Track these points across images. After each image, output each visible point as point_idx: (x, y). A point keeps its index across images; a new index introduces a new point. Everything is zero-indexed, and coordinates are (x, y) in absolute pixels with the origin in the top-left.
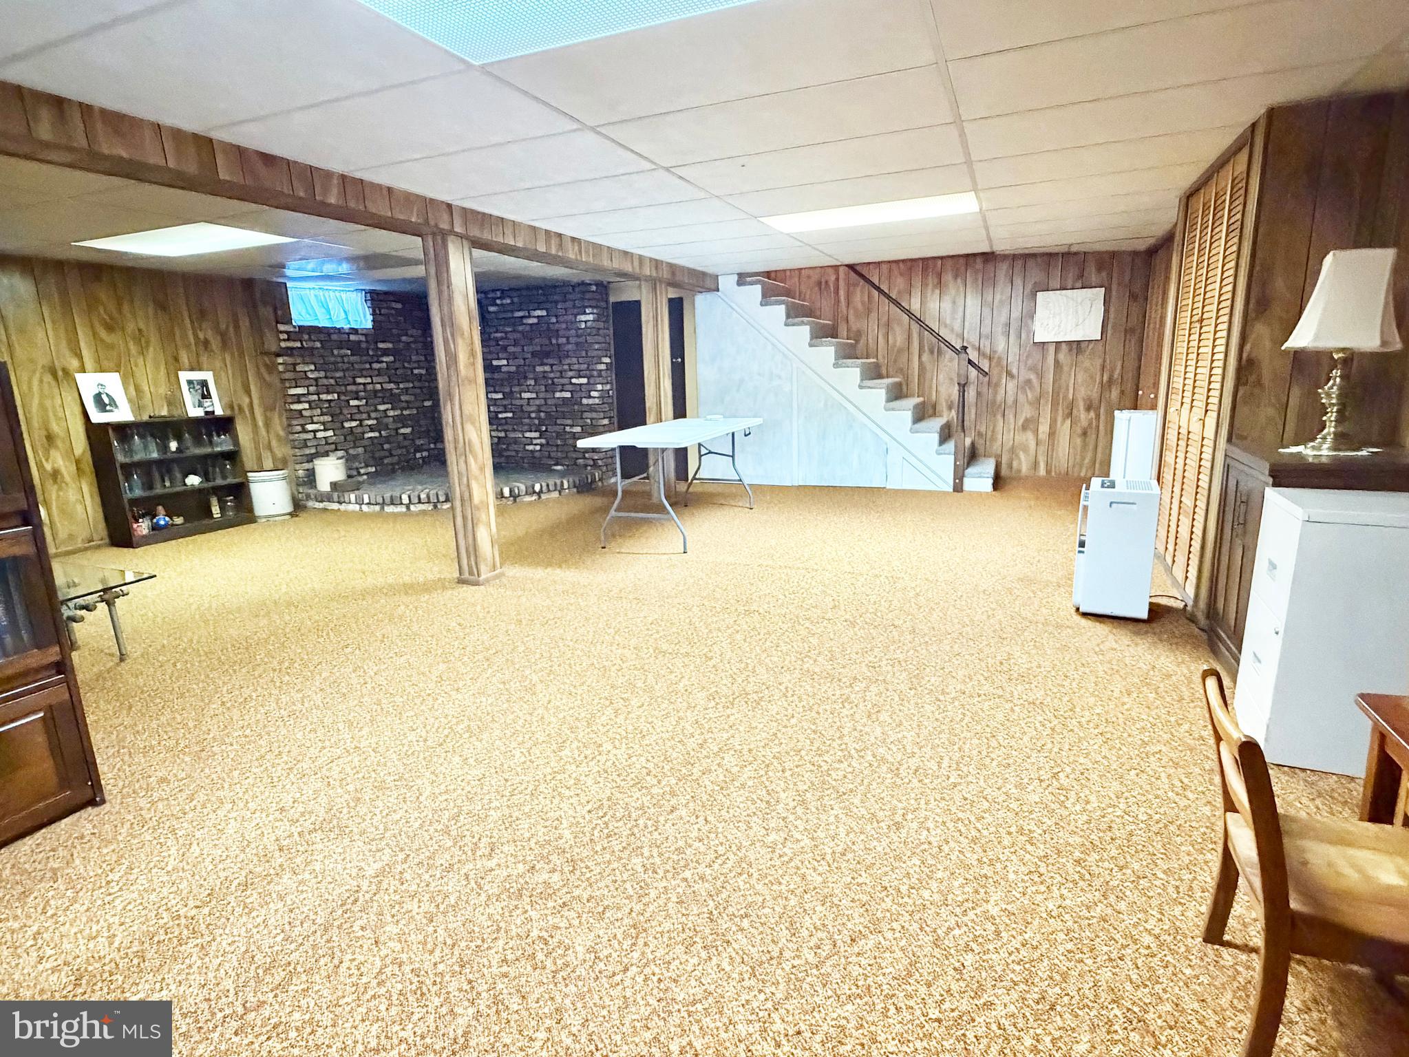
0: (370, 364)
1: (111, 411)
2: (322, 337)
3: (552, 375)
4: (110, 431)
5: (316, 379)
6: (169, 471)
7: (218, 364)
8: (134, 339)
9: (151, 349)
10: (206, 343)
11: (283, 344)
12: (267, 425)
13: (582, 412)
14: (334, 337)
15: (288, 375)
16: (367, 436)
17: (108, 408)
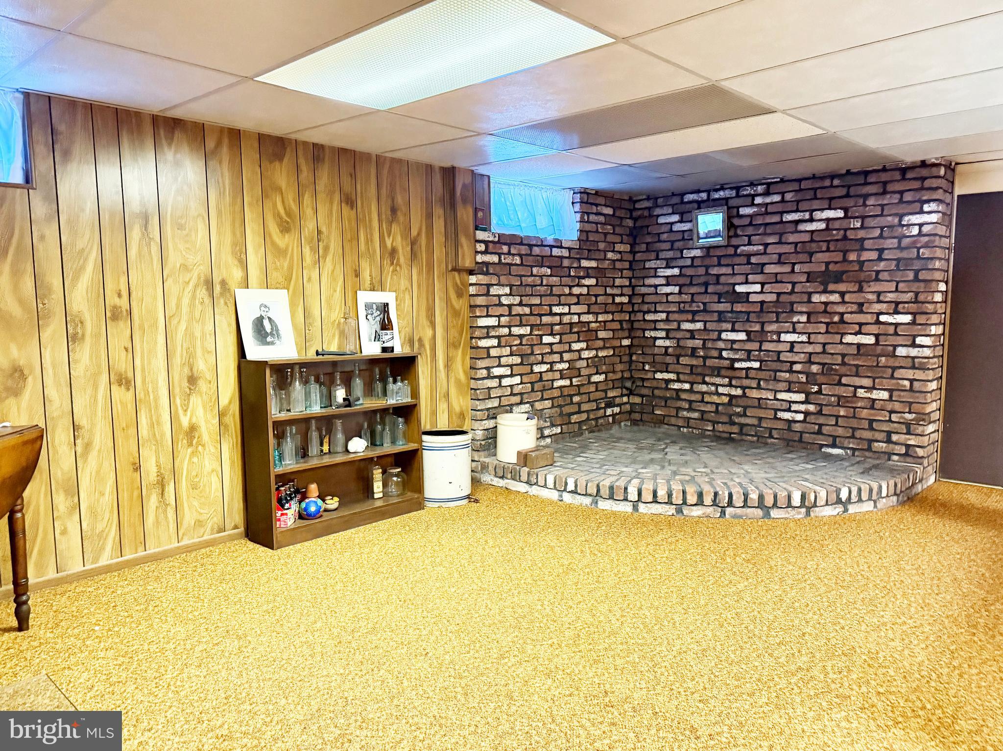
0: (571, 287)
1: (272, 343)
2: (524, 250)
3: (841, 309)
4: (268, 372)
5: (510, 306)
6: (330, 432)
7: (404, 283)
8: (310, 241)
9: (329, 258)
10: (393, 252)
11: (480, 258)
12: (448, 366)
13: (894, 369)
14: (536, 250)
15: (480, 301)
16: (557, 384)
17: (269, 339)
